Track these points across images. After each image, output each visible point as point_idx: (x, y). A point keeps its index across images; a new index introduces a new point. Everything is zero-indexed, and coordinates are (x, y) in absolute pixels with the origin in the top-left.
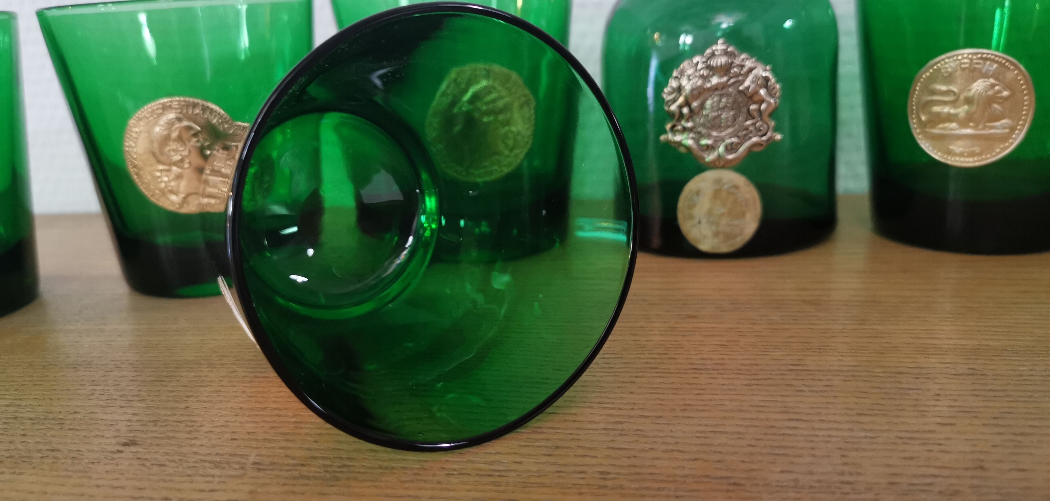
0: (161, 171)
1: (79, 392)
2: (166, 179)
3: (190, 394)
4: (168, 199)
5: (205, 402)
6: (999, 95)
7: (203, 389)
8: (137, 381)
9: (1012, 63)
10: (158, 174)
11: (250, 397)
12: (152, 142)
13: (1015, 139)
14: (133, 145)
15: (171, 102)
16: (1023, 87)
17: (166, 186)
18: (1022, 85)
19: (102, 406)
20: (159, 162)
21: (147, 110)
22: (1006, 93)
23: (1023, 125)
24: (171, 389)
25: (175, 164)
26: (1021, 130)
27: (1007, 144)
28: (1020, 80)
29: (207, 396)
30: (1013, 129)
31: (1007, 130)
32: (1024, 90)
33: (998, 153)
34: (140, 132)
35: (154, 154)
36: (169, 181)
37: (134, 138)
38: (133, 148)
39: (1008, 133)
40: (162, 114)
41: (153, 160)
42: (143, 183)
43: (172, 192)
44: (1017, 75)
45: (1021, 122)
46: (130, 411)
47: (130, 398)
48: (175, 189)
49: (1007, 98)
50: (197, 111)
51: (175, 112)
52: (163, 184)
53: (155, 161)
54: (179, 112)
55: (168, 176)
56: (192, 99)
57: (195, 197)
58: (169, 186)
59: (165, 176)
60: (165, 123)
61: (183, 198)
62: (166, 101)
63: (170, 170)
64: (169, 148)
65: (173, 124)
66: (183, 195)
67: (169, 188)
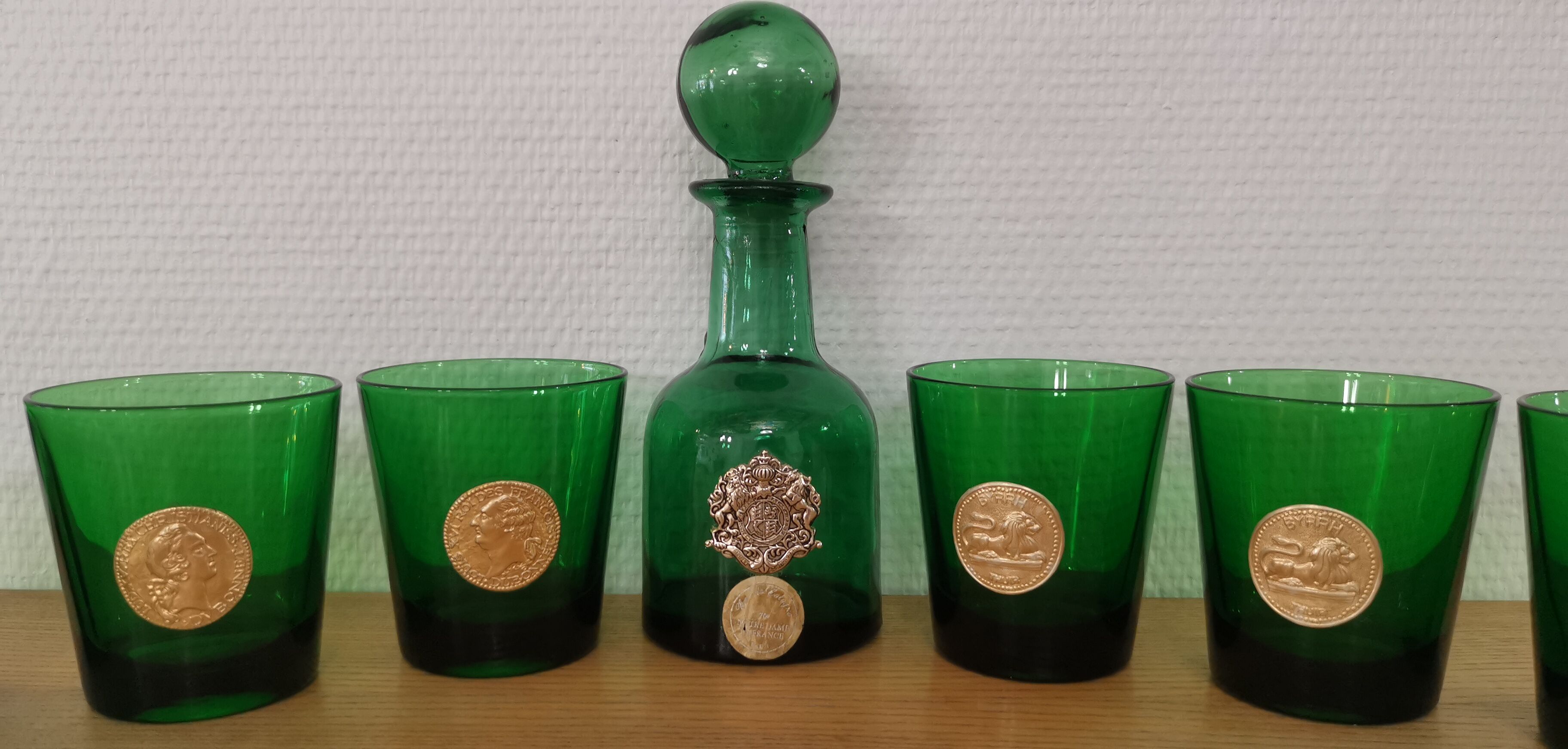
0: (155, 584)
2: (158, 592)
4: (159, 614)
6: (1031, 528)
9: (1041, 500)
10: (151, 587)
12: (148, 553)
13: (1049, 570)
14: (126, 555)
15: (176, 511)
16: (1052, 521)
17: (158, 600)
18: (1051, 519)
20: (154, 574)
21: (147, 519)
22: (1036, 526)
23: (1055, 557)
25: (172, 577)
26: (1053, 562)
27: (1042, 575)
28: (1049, 514)
30: (1046, 561)
31: (1041, 562)
32: (1053, 524)
33: (1035, 583)
34: (136, 542)
35: (149, 566)
36: (162, 595)
37: (127, 548)
38: (125, 558)
39: (1042, 564)
40: (165, 524)
41: (146, 571)
42: (131, 596)
43: (164, 606)
44: (1046, 509)
45: (1053, 555)
48: (168, 604)
49: (1038, 531)
50: (204, 520)
51: (179, 522)
52: (154, 598)
53: (150, 573)
54: (184, 523)
55: (161, 590)
56: (199, 509)
57: (190, 611)
58: (162, 600)
59: (158, 589)
60: (167, 534)
61: (177, 613)
62: (172, 511)
63: (165, 583)
64: (167, 560)
65: (176, 535)
66: (176, 610)
67: (161, 602)
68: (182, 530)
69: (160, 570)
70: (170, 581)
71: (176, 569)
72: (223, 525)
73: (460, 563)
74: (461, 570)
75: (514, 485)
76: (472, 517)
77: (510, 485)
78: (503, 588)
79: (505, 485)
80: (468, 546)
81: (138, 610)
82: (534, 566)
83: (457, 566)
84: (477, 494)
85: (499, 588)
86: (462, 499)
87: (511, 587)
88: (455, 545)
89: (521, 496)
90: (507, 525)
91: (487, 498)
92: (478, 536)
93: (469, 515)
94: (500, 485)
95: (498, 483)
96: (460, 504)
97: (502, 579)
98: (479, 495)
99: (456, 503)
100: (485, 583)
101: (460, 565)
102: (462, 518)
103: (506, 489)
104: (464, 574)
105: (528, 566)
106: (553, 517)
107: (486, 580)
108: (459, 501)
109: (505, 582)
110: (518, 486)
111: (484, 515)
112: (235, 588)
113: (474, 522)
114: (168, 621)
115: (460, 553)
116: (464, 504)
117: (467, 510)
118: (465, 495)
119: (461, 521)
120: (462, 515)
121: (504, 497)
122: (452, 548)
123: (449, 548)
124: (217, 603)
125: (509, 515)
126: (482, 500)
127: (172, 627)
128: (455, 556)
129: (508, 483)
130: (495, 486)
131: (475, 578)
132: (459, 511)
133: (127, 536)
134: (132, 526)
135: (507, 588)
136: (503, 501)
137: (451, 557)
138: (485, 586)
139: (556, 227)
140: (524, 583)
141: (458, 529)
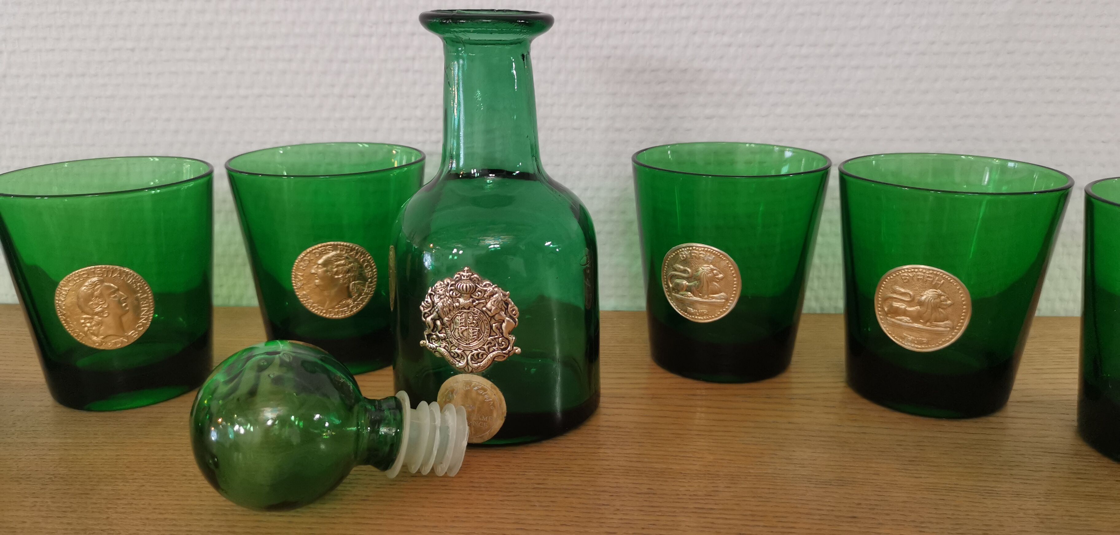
0: (85, 319)
1: (23, 503)
2: (88, 325)
3: (109, 506)
4: (91, 339)
5: (121, 513)
7: (119, 502)
8: (68, 493)
9: (725, 256)
10: (83, 321)
11: (155, 509)
12: (78, 298)
17: (88, 330)
19: (43, 517)
20: (84, 312)
21: (75, 274)
24: (94, 501)
25: (97, 314)
29: (123, 508)
33: (719, 315)
34: (69, 290)
35: (80, 307)
36: (91, 327)
37: (63, 294)
40: (88, 278)
41: (78, 310)
43: (93, 334)
46: (65, 521)
47: (64, 510)
48: (96, 332)
50: (116, 275)
51: (98, 277)
52: (86, 329)
53: (81, 312)
54: (101, 276)
55: (91, 323)
56: (111, 267)
57: (112, 337)
58: (91, 330)
59: (88, 322)
60: (90, 285)
61: (103, 339)
62: (91, 269)
63: (92, 319)
64: (92, 302)
65: (96, 285)
66: (102, 337)
67: (91, 331)
68: (101, 282)
69: (87, 309)
70: (96, 317)
71: (98, 309)
72: (130, 277)
73: (305, 299)
74: (307, 304)
75: (340, 245)
76: (311, 267)
77: (337, 245)
78: (337, 316)
79: (334, 245)
80: (310, 287)
81: (77, 336)
82: (359, 301)
83: (303, 301)
84: (314, 251)
85: (334, 316)
86: (304, 255)
87: (343, 316)
88: (301, 287)
89: (346, 252)
90: (337, 273)
91: (321, 254)
92: (317, 281)
93: (309, 266)
94: (330, 245)
95: (329, 243)
96: (302, 258)
97: (336, 310)
98: (315, 252)
99: (300, 258)
100: (324, 313)
101: (306, 301)
102: (304, 268)
103: (335, 248)
104: (309, 307)
105: (354, 301)
106: (371, 267)
107: (324, 311)
108: (302, 256)
109: (338, 312)
110: (343, 245)
111: (320, 266)
112: (144, 320)
113: (313, 271)
114: (97, 344)
115: (305, 292)
116: (305, 258)
117: (307, 262)
118: (305, 252)
119: (304, 270)
120: (304, 266)
121: (334, 253)
122: (299, 289)
123: (297, 289)
124: (131, 331)
125: (338, 266)
126: (317, 255)
127: (102, 348)
128: (302, 294)
129: (336, 243)
130: (328, 245)
131: (317, 310)
132: (302, 263)
133: (62, 286)
134: (64, 279)
135: (340, 316)
136: (333, 256)
137: (298, 295)
138: (324, 315)
139: (374, 41)
140: (352, 313)
141: (302, 276)
